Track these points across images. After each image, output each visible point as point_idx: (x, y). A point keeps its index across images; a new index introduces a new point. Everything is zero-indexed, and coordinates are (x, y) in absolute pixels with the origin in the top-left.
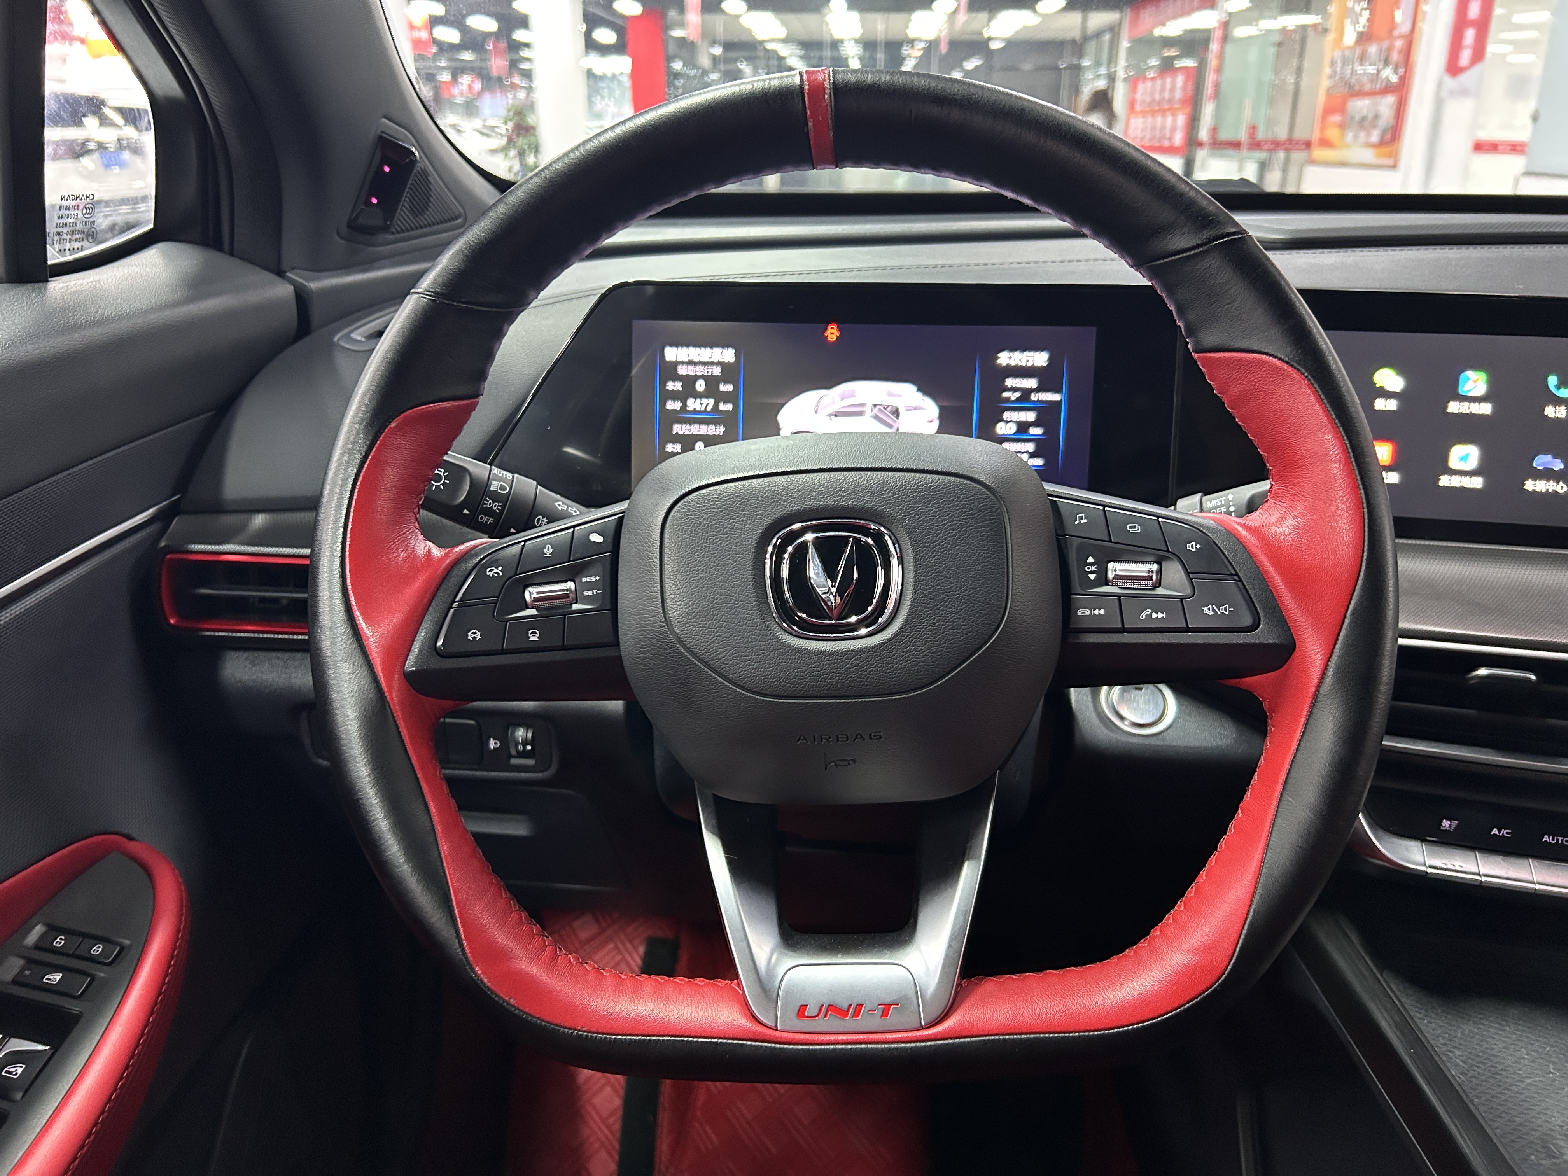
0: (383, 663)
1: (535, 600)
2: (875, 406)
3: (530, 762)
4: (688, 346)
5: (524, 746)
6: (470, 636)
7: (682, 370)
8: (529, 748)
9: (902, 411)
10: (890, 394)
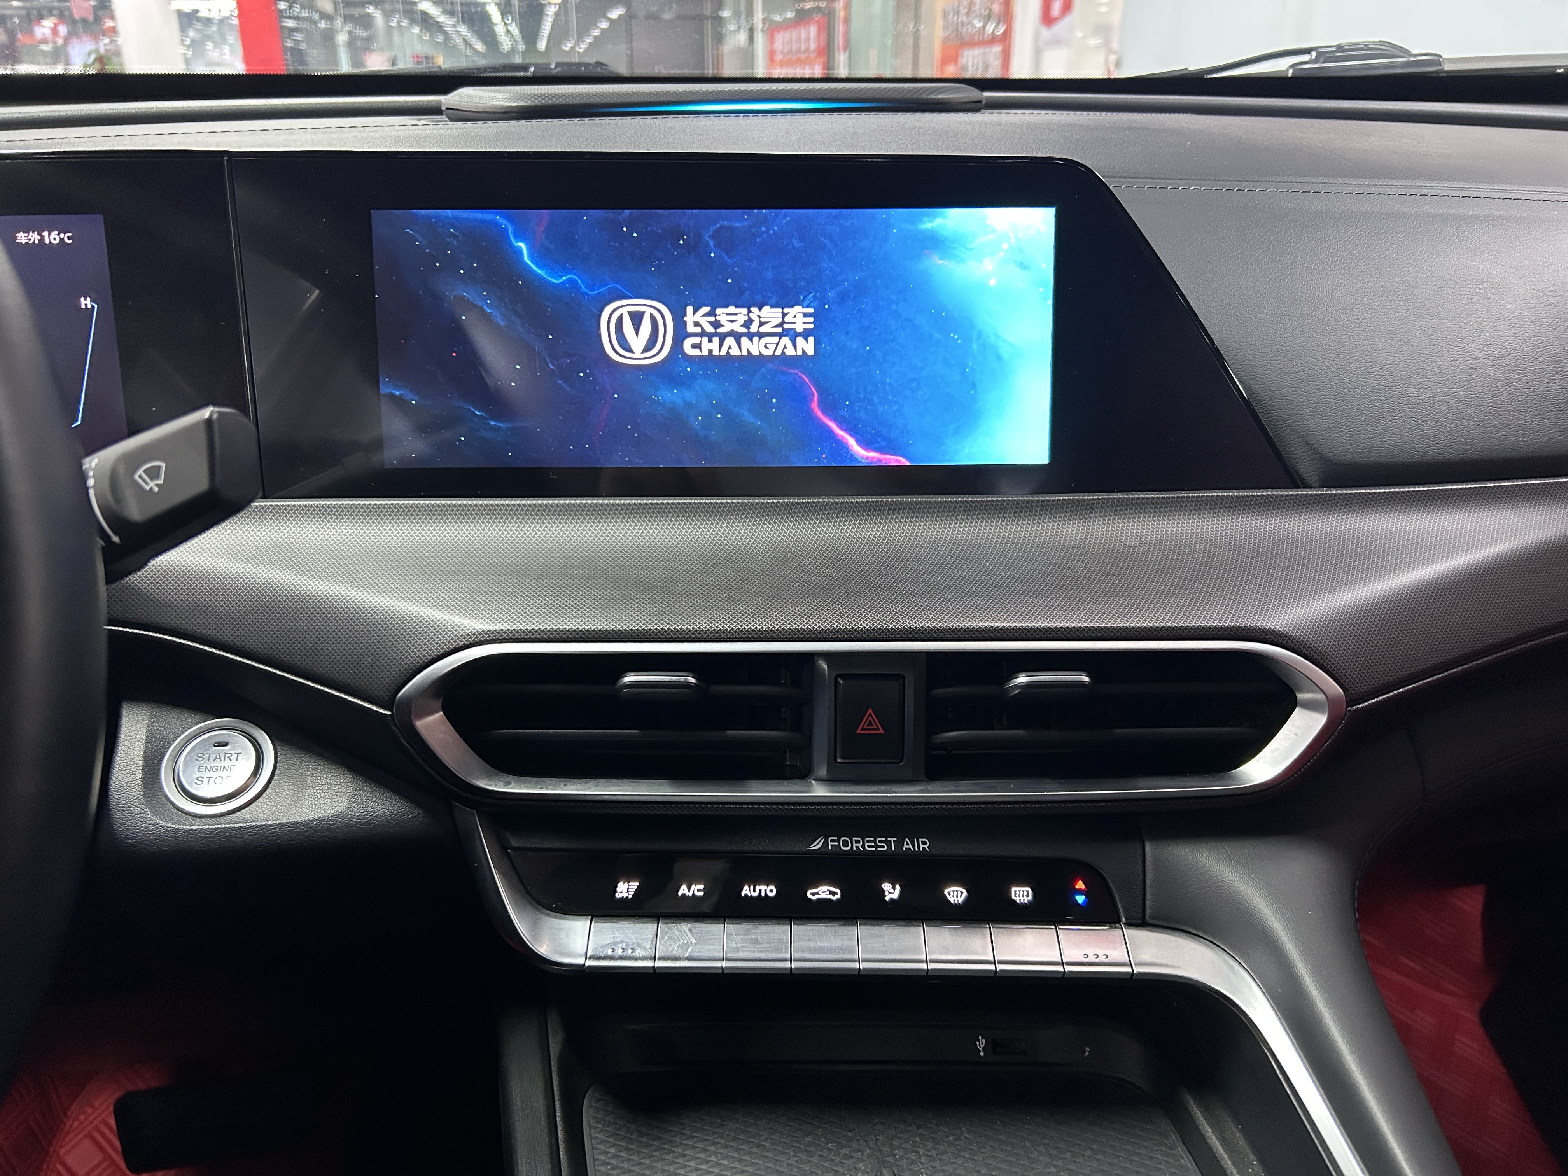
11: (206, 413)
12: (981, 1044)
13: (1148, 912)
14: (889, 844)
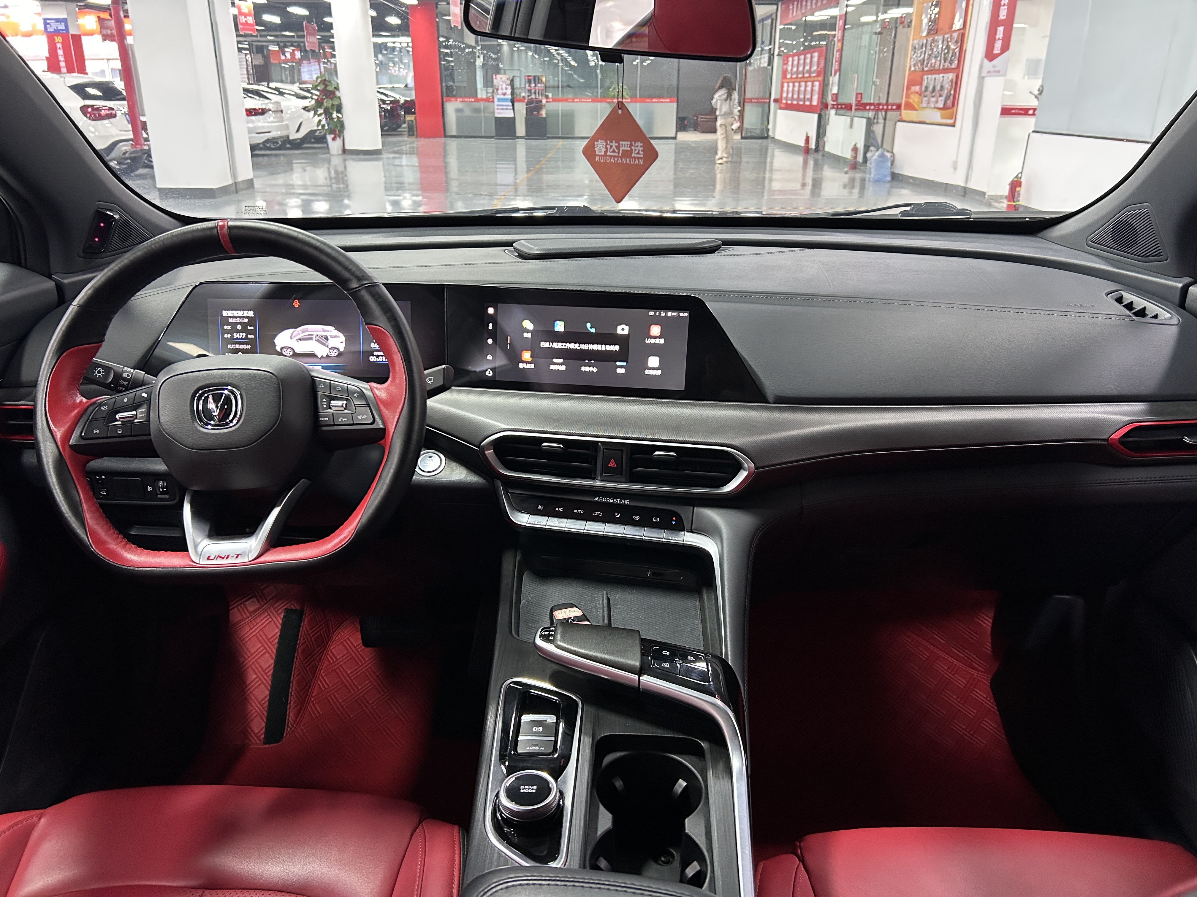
0: (61, 442)
1: (120, 418)
2: (317, 335)
3: (167, 496)
4: (233, 310)
5: (163, 489)
6: (95, 432)
7: (231, 320)
8: (165, 490)
9: (329, 337)
10: (324, 331)
11: (444, 366)
12: (649, 573)
13: (693, 527)
14: (617, 501)
